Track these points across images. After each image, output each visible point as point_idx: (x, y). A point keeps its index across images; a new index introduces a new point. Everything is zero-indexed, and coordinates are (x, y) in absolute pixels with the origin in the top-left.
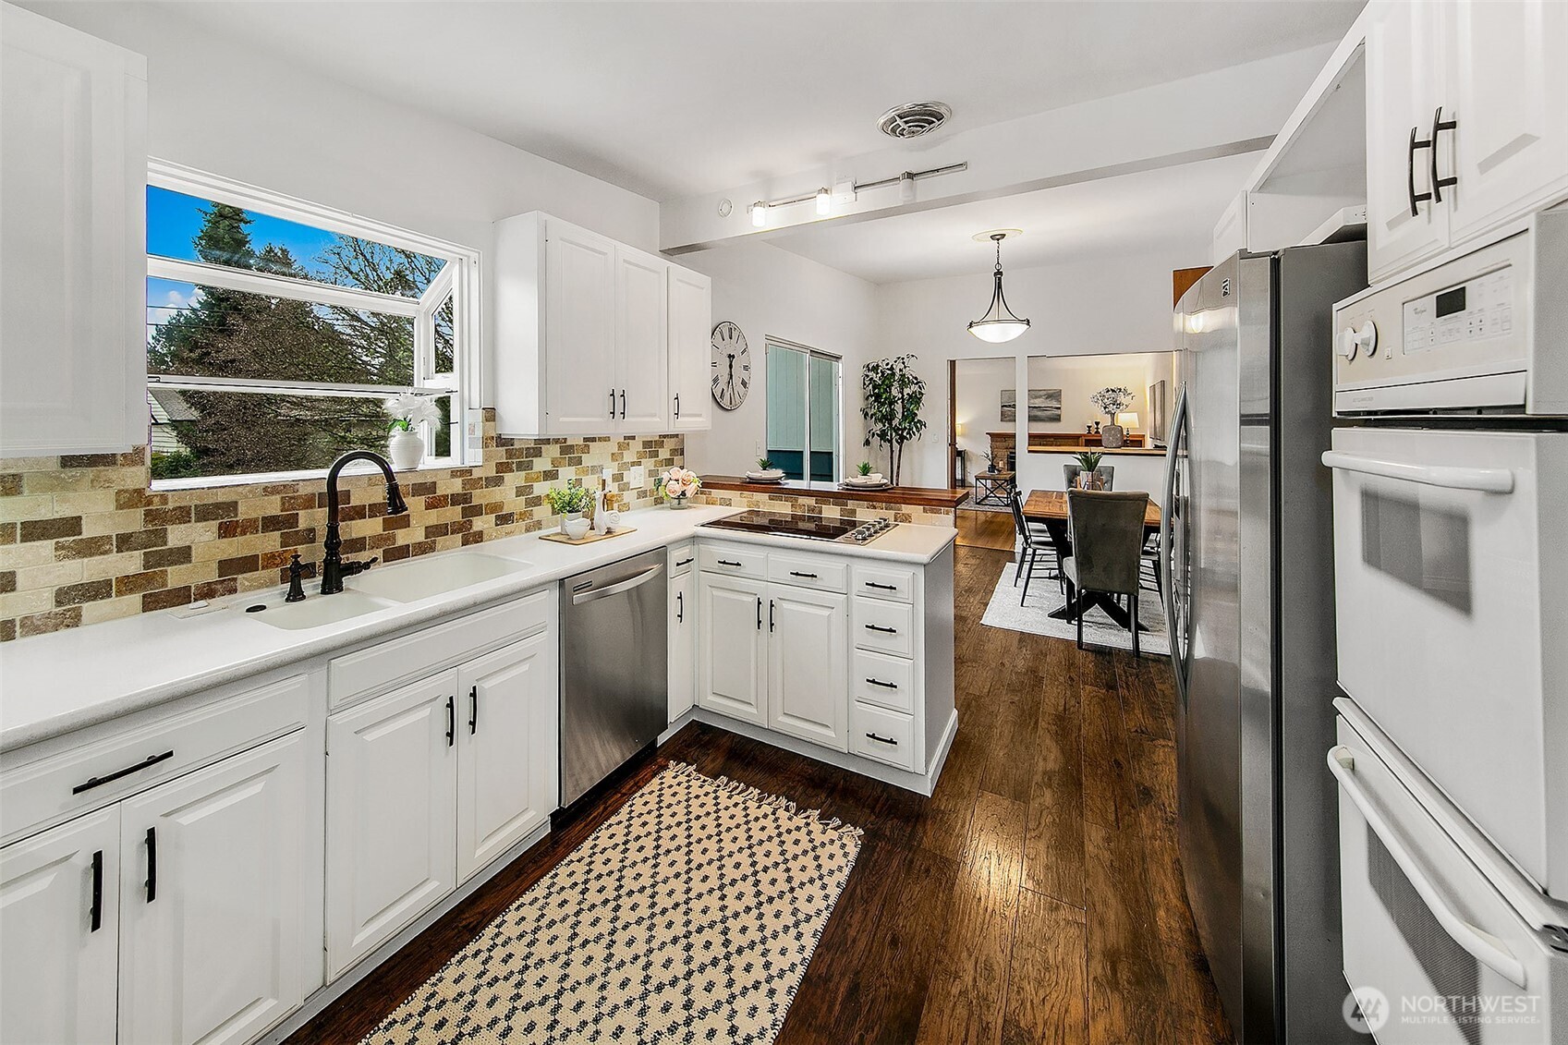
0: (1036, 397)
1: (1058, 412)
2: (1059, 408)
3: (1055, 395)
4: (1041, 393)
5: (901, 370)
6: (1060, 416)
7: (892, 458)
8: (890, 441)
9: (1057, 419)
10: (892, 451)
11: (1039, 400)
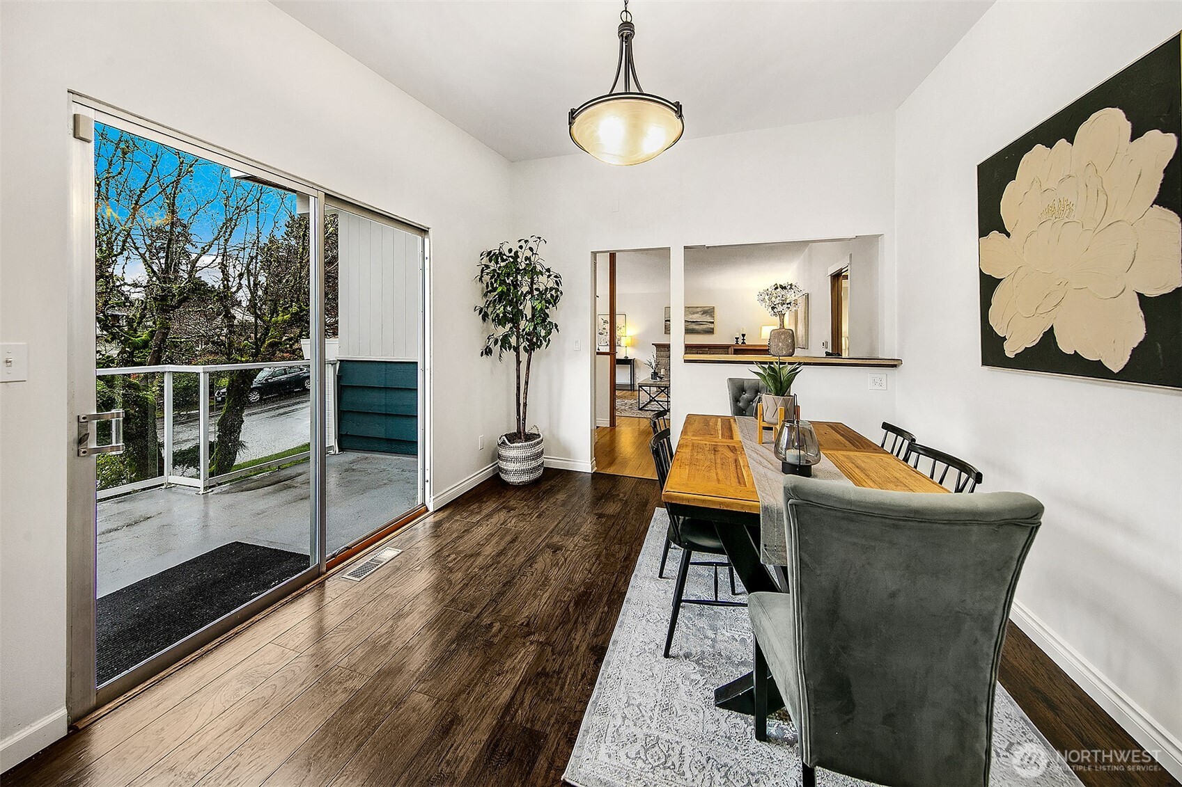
0: (694, 313)
1: (712, 326)
2: (713, 323)
3: (709, 312)
4: (699, 310)
5: (527, 258)
6: (713, 329)
7: (518, 370)
8: (516, 349)
9: (711, 331)
10: (519, 362)
11: (696, 315)
